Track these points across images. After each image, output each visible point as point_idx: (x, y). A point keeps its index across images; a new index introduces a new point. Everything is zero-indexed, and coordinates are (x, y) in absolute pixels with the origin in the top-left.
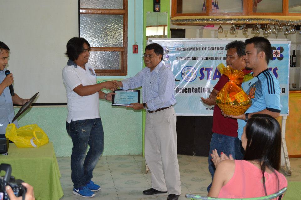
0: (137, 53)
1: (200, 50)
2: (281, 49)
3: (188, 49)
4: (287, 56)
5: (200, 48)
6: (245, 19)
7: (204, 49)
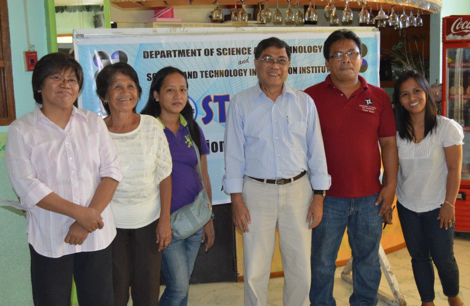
1: (199, 55)
2: (363, 48)
3: (173, 53)
4: (375, 63)
5: (199, 50)
7: (208, 52)
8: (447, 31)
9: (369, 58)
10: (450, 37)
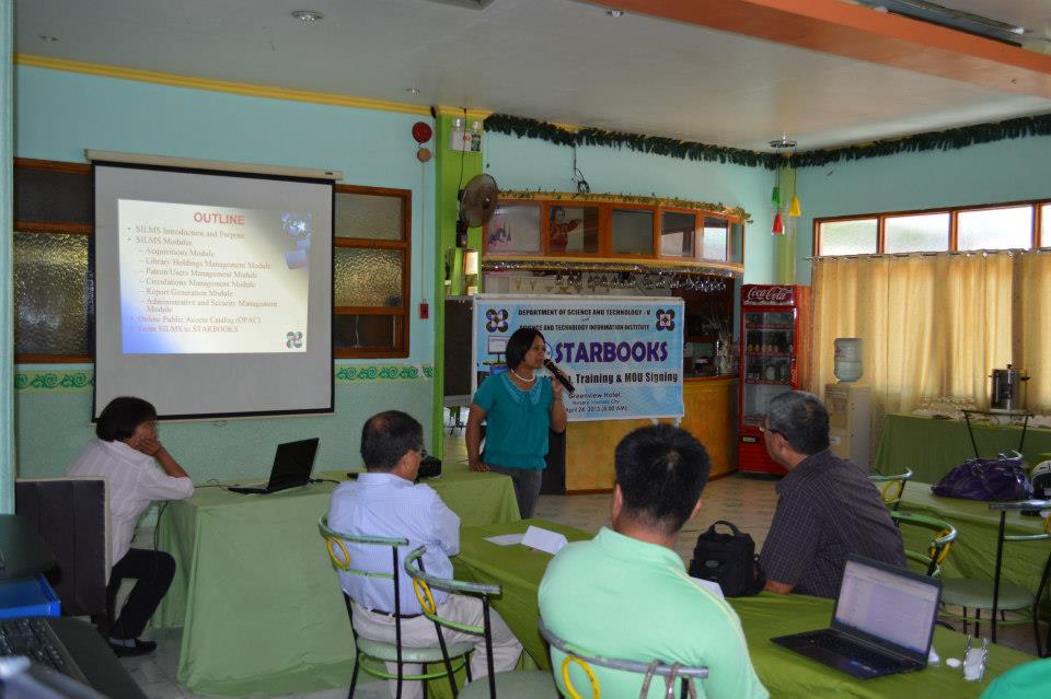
0: (427, 317)
1: (556, 314)
2: (672, 313)
3: (538, 313)
4: (680, 324)
5: (556, 311)
6: (600, 264)
7: (562, 312)
8: (744, 297)
9: (675, 320)
10: (747, 303)
